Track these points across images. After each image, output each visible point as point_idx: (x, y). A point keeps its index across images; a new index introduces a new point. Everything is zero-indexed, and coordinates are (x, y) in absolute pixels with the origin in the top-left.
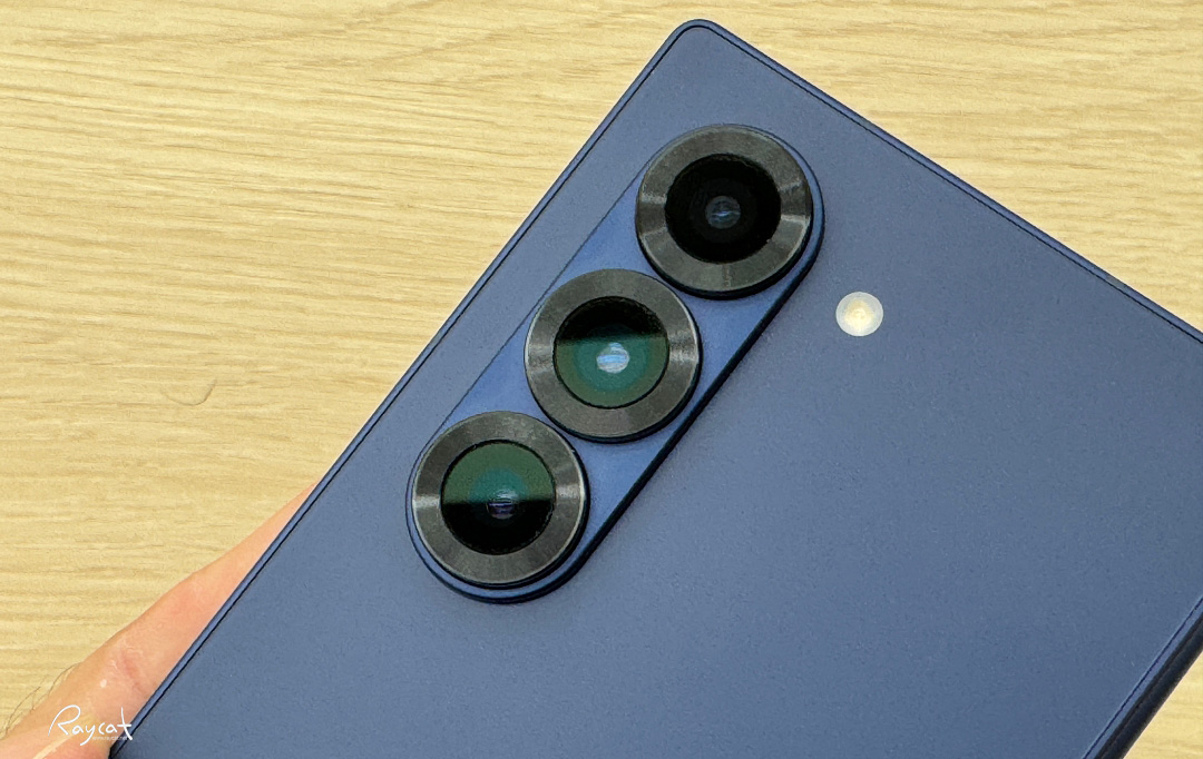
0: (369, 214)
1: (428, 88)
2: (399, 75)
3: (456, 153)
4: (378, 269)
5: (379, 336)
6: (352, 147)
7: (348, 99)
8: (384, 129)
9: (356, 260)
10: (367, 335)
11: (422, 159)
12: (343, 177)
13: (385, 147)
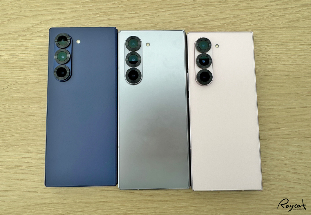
0: (31, 57)
1: (39, 37)
2: (34, 36)
3: (43, 46)
4: (32, 65)
5: (33, 75)
6: (27, 47)
7: (26, 40)
8: (32, 44)
9: (29, 64)
10: (31, 75)
11: (38, 48)
12: (26, 52)
13: (32, 47)
